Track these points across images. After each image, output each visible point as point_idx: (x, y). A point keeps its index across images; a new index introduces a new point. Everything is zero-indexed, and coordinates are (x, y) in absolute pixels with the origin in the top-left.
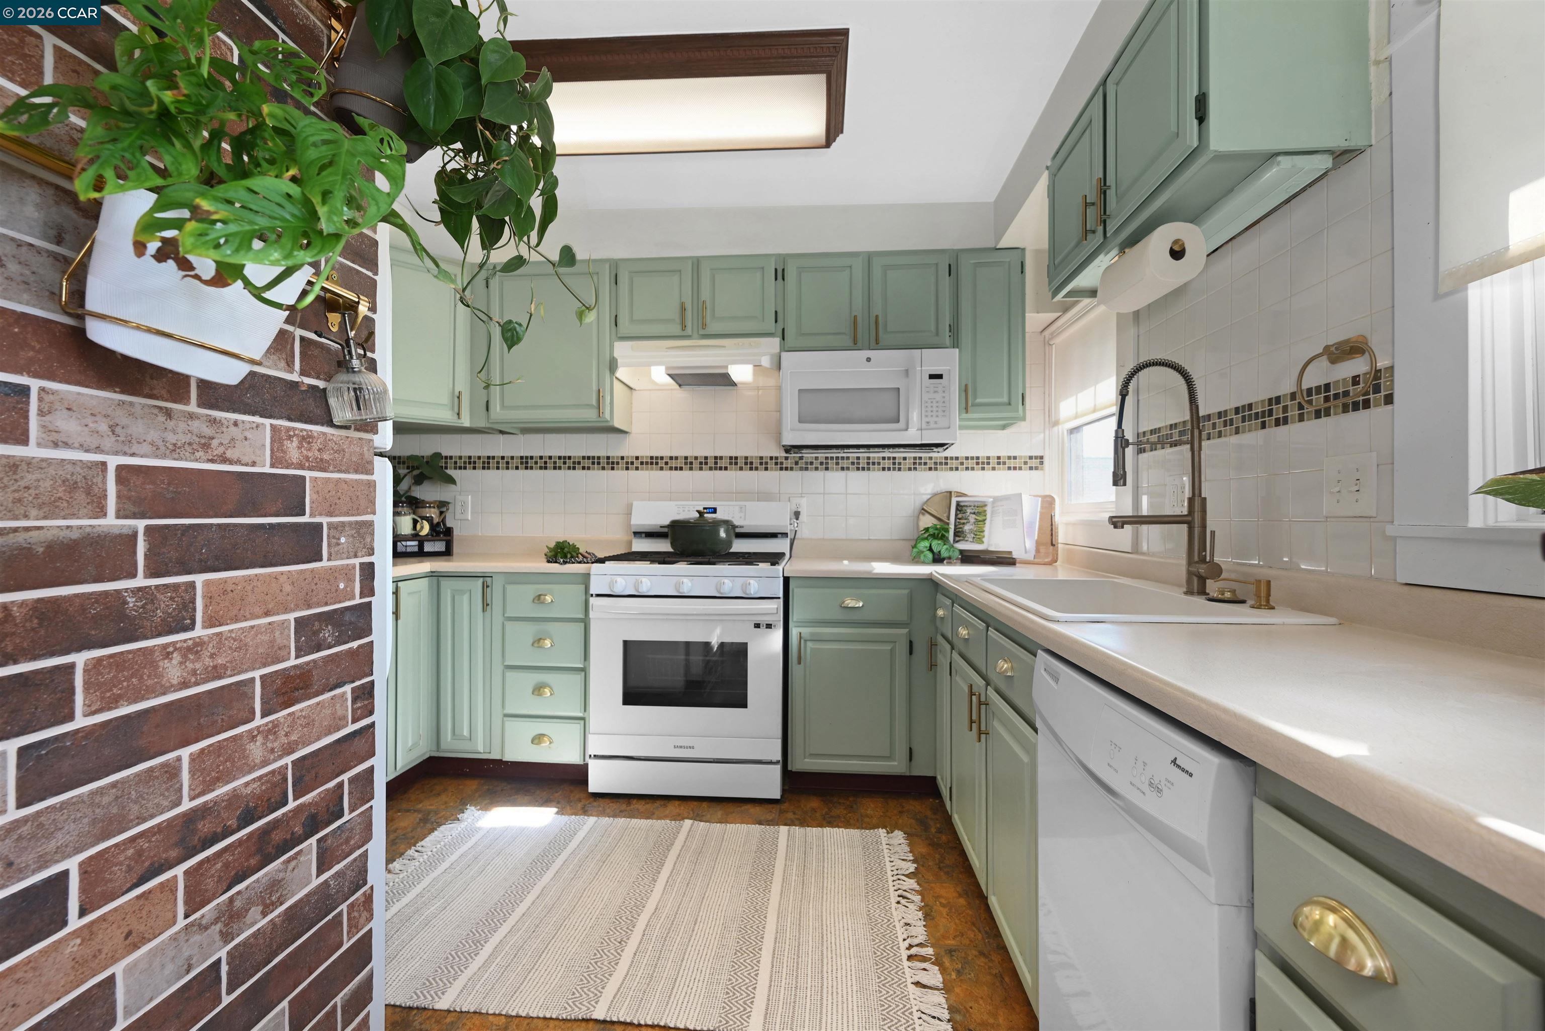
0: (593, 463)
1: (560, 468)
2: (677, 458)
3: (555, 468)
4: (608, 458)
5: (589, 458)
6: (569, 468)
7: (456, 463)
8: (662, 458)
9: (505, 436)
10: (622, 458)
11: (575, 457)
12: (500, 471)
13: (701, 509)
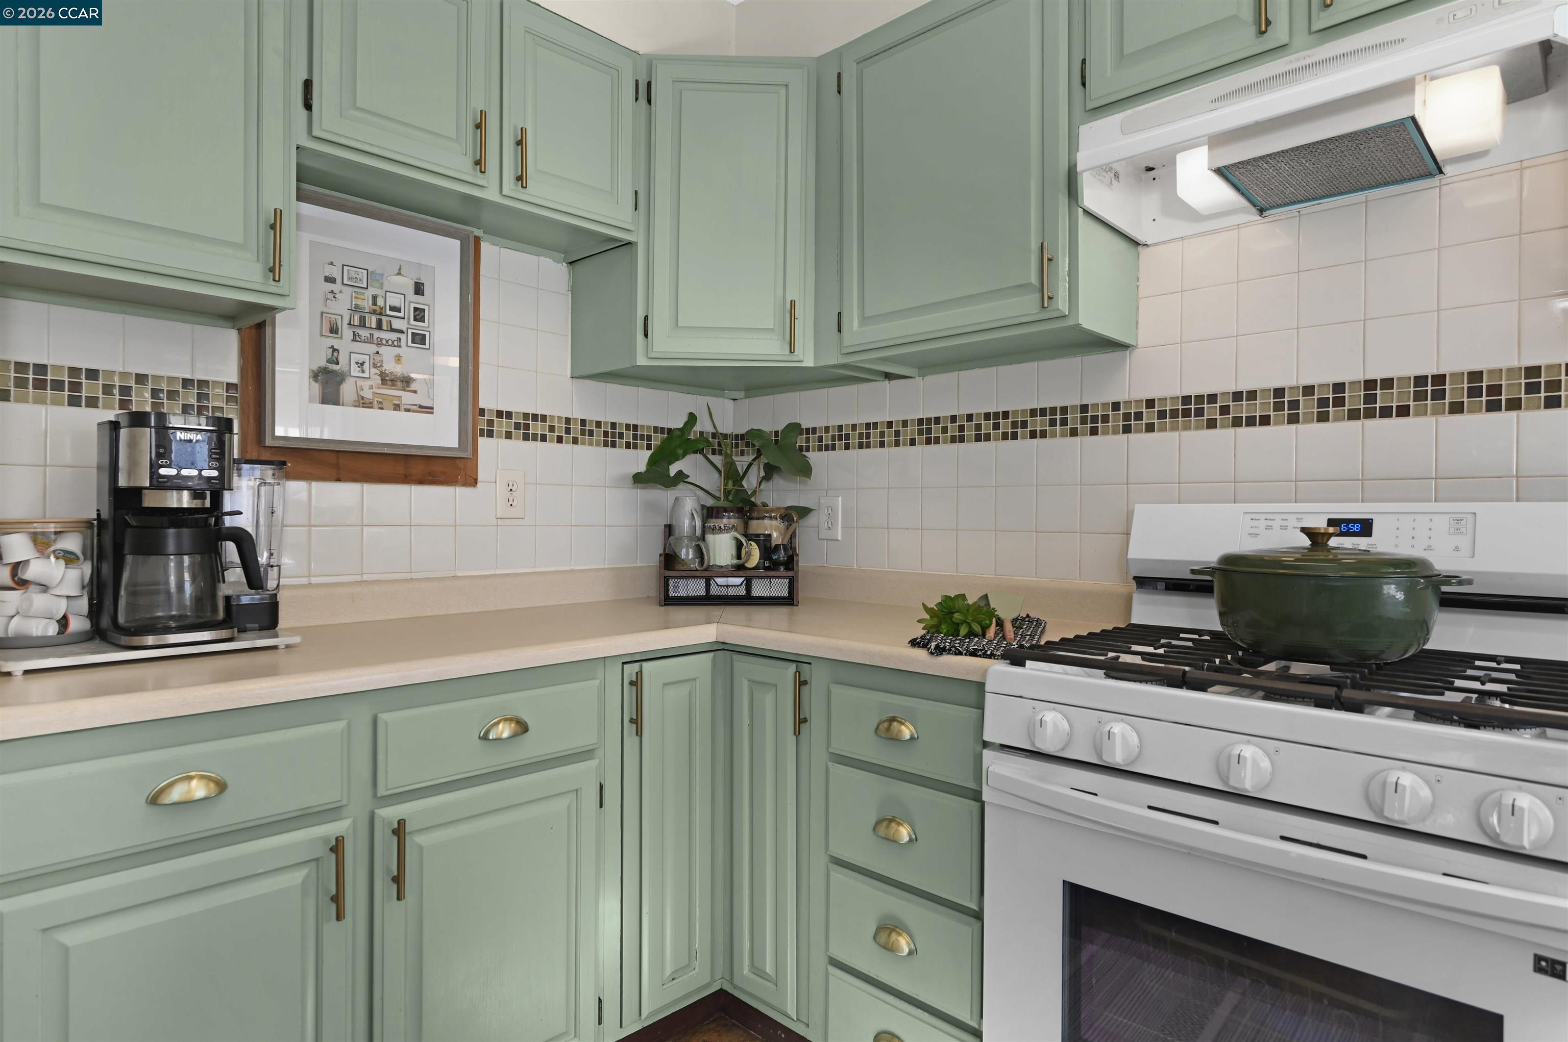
0: (1053, 423)
1: (988, 438)
2: (1252, 395)
3: (978, 438)
4: (1084, 408)
5: (1043, 412)
6: (1005, 437)
7: (820, 439)
8: (1212, 398)
9: (895, 383)
10: (1116, 406)
11: (1015, 412)
12: (885, 450)
13: (1319, 523)
